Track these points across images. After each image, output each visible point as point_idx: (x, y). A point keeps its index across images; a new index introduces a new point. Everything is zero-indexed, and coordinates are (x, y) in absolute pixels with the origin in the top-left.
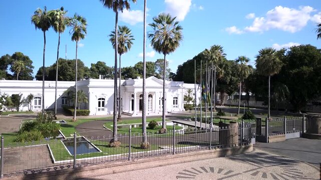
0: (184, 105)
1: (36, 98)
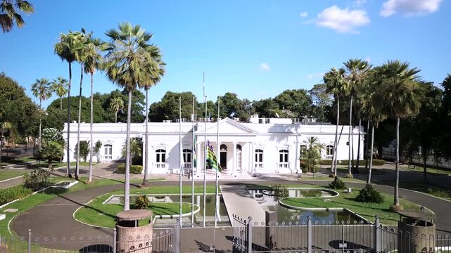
1: (107, 145)
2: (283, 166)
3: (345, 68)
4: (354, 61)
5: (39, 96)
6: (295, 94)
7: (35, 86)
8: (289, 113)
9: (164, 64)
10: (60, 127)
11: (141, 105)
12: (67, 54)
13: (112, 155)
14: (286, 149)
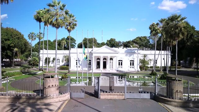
0: (140, 66)
1: (57, 59)
2: (132, 68)
3: (159, 22)
4: (163, 19)
5: (31, 39)
6: (142, 38)
7: (29, 35)
8: (137, 45)
9: (76, 21)
10: (39, 52)
11: (74, 44)
12: (39, 20)
13: (60, 64)
14: (133, 60)
